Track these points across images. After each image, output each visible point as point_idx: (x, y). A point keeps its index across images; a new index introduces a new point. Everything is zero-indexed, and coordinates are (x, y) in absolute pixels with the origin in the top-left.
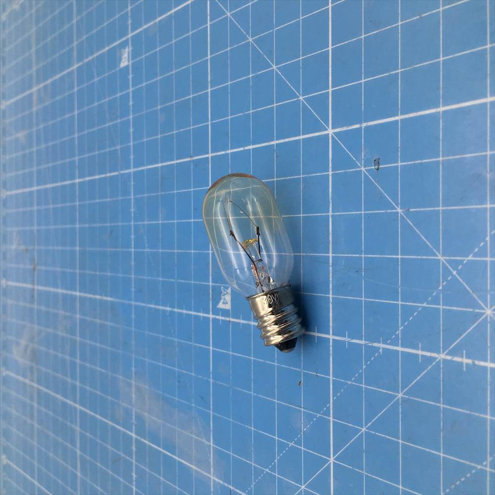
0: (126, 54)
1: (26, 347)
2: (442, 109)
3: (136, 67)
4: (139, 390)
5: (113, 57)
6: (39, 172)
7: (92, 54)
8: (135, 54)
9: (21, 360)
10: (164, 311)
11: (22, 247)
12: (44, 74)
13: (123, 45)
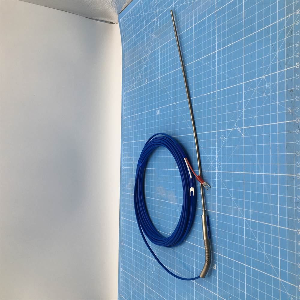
0: (158, 111)
1: (130, 184)
2: (207, 132)
3: (160, 115)
4: (160, 189)
5: (155, 112)
6: (135, 137)
7: (150, 110)
8: (160, 112)
9: (128, 189)
10: (166, 170)
11: (129, 157)
12: (137, 112)
13: (158, 110)
